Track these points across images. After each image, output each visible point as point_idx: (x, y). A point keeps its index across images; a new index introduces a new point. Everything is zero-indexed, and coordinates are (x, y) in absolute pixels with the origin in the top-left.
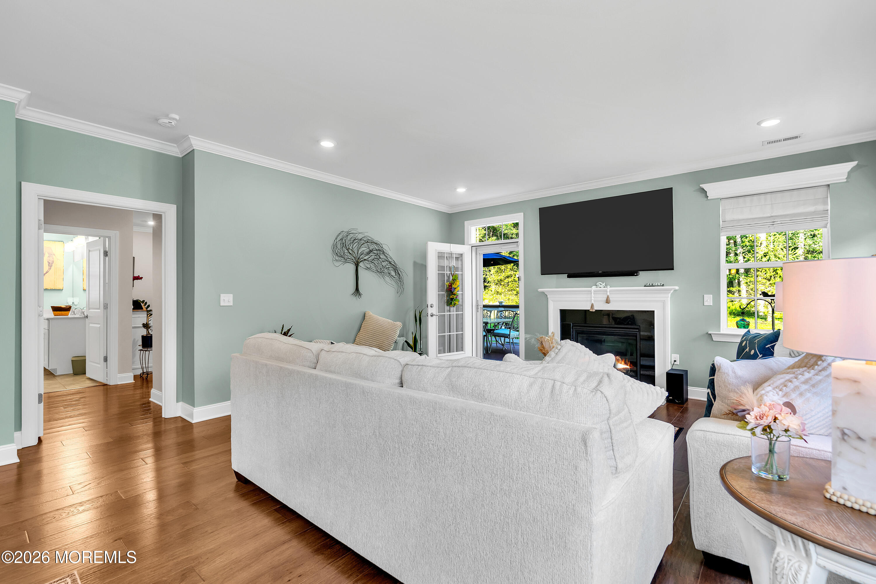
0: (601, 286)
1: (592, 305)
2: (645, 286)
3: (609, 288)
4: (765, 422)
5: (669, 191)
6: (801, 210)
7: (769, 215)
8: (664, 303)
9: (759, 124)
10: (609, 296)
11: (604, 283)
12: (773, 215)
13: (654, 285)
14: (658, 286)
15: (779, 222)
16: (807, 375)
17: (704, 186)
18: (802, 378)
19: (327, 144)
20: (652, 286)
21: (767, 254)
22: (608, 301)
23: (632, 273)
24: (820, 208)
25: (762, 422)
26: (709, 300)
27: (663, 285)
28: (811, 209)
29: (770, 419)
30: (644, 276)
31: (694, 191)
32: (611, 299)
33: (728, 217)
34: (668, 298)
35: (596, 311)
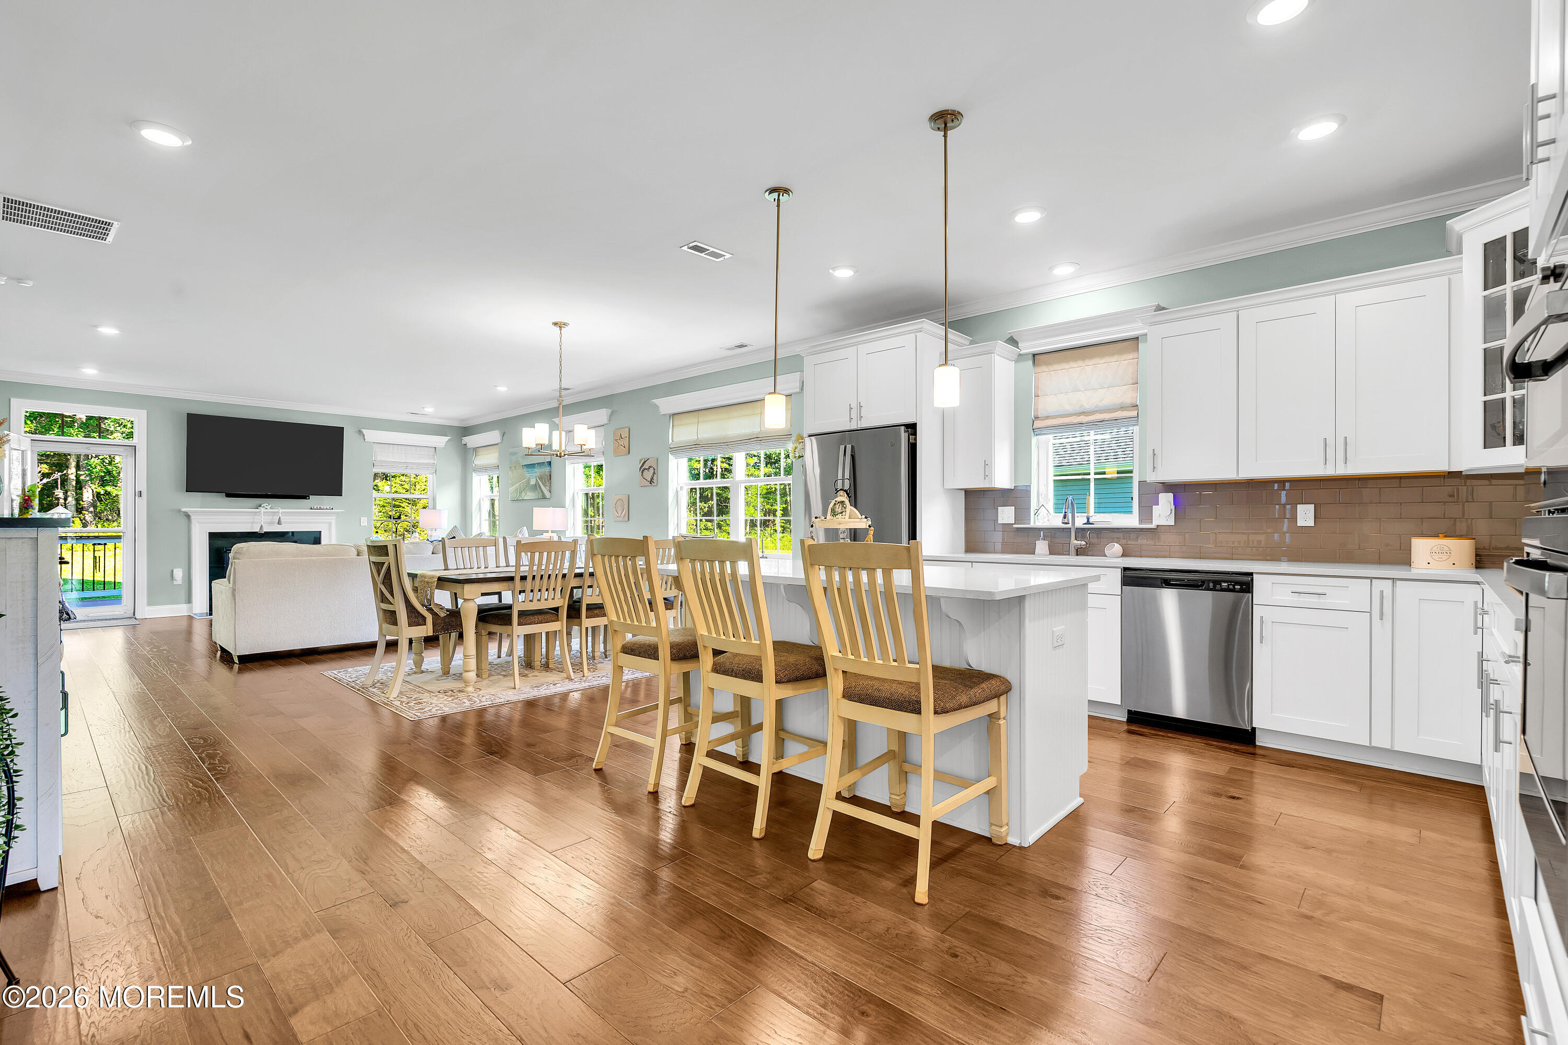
0: (267, 507)
1: (261, 527)
2: (311, 509)
3: (281, 511)
5: (341, 430)
7: (404, 461)
8: (330, 524)
10: (281, 518)
11: (270, 505)
12: (406, 461)
13: (323, 508)
14: (326, 509)
15: (410, 467)
17: (364, 432)
20: (320, 509)
22: (279, 523)
23: (304, 498)
24: (432, 461)
27: (331, 508)
28: (427, 461)
30: (314, 500)
31: (355, 432)
32: (282, 520)
33: (379, 458)
34: (333, 519)
35: (265, 532)
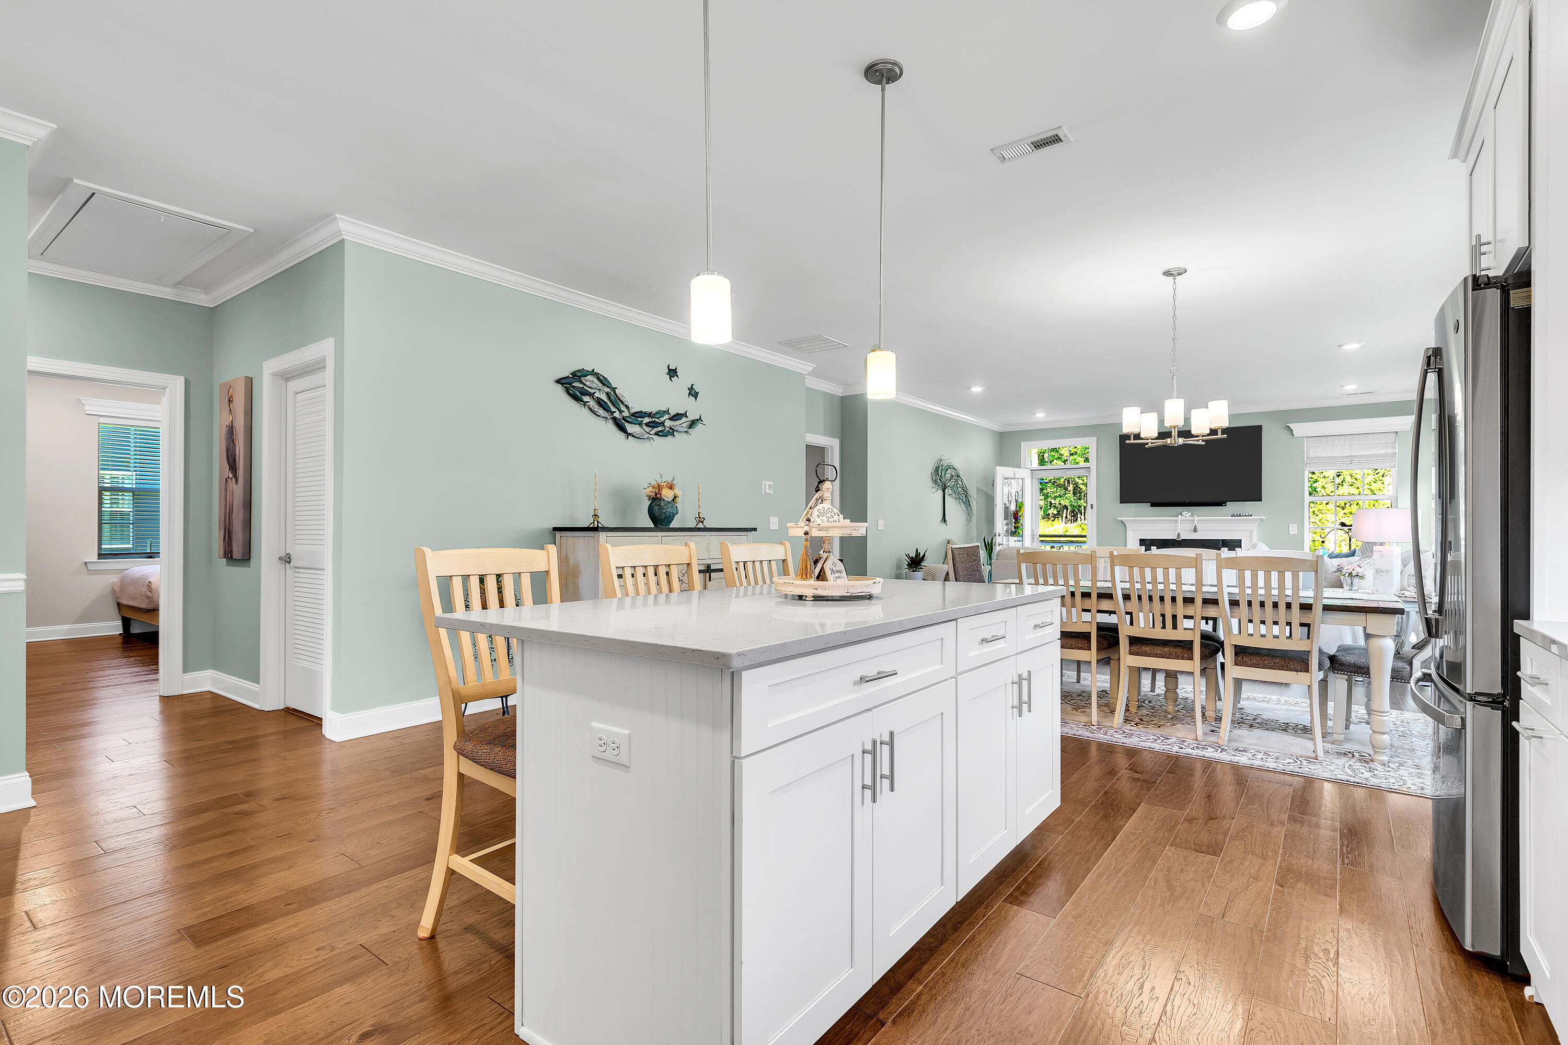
0: (1187, 515)
1: (1179, 535)
2: (1232, 516)
3: (1196, 518)
4: (1349, 571)
5: (1258, 429)
6: (1374, 452)
7: (1348, 455)
8: (1251, 531)
9: (1342, 386)
10: (1197, 526)
11: (1190, 513)
12: (1351, 455)
13: (1242, 515)
14: (1246, 516)
15: (1356, 462)
16: (1368, 561)
17: (1291, 426)
18: (1365, 562)
19: (977, 389)
20: (1240, 516)
21: (1341, 474)
22: (1195, 530)
23: (1220, 504)
24: (1390, 451)
25: (1348, 571)
26: (1293, 529)
27: (1251, 515)
28: (1382, 451)
29: (1352, 569)
30: (1232, 507)
31: (1281, 428)
32: (1198, 528)
33: (1312, 455)
34: (1254, 527)
35: (1182, 540)
